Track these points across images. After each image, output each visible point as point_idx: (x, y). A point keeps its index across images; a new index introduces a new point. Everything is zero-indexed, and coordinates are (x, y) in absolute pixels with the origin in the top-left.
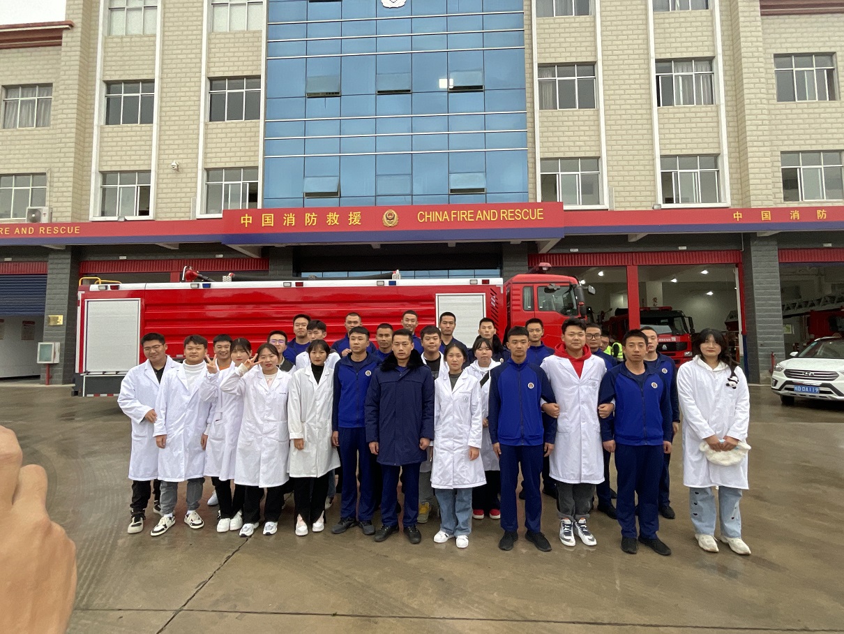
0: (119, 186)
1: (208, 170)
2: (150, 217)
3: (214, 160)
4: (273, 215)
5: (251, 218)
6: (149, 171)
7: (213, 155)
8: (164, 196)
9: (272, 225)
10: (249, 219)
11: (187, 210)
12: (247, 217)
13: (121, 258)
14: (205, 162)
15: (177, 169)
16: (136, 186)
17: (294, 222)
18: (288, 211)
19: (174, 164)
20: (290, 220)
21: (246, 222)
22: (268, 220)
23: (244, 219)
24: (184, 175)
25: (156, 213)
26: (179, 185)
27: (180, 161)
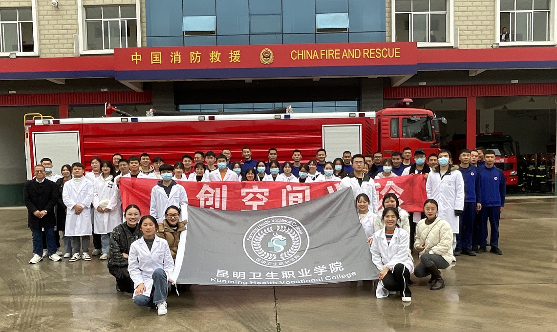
0: (1, 22)
1: (86, 7)
2: (35, 53)
6: (30, 8)
11: (70, 46)
13: (11, 92)
14: (83, 0)
16: (17, 22)
17: (180, 60)
18: (174, 49)
19: (54, 1)
22: (156, 58)
23: (134, 57)
24: (64, 12)
25: (40, 50)
26: (61, 22)
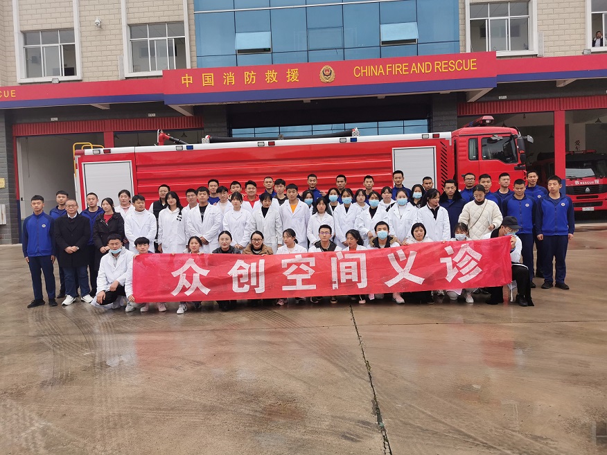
0: (41, 46)
1: (130, 26)
2: (78, 77)
3: (136, 15)
4: (212, 74)
5: (191, 78)
6: (72, 29)
7: (136, 10)
8: (89, 54)
9: (213, 84)
10: (189, 79)
11: (115, 68)
12: (187, 77)
13: (52, 119)
14: (128, 19)
15: (100, 27)
16: (59, 45)
17: (233, 81)
18: (227, 70)
19: (97, 21)
20: (230, 79)
21: (187, 82)
22: (209, 80)
23: (185, 79)
24: (108, 32)
25: (83, 73)
26: (104, 43)
27: (102, 17)
